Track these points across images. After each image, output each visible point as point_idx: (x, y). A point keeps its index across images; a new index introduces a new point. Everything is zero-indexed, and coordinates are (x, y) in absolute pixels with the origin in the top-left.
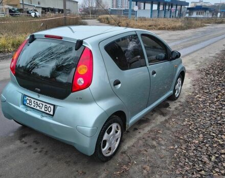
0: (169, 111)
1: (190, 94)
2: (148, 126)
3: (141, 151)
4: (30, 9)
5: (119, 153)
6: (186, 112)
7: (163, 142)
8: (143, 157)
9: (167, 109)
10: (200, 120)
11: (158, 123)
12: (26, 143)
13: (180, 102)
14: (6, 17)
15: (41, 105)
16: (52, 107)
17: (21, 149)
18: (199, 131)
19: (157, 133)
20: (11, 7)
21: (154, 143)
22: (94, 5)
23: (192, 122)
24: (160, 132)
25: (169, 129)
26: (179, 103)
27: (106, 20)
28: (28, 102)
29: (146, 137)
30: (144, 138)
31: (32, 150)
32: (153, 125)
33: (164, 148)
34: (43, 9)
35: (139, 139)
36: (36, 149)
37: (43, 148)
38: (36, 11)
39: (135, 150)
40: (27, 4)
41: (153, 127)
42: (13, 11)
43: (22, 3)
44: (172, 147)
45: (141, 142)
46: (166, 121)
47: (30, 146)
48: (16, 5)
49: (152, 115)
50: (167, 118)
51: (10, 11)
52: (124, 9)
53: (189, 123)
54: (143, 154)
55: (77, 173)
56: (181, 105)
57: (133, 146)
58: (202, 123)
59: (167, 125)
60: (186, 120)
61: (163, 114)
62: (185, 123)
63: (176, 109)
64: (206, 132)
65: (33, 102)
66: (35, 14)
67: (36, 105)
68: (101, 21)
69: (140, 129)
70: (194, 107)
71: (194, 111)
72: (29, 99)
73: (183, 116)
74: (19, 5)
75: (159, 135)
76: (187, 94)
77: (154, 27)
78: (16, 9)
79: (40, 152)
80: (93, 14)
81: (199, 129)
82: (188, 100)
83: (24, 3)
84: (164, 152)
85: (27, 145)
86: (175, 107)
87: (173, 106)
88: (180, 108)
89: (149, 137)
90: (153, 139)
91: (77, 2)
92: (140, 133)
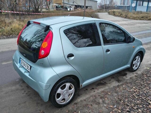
0: (125, 79)
1: (148, 69)
2: (103, 88)
3: (88, 105)
4: (68, 6)
5: (73, 103)
6: (137, 81)
7: (107, 102)
8: (87, 109)
9: (124, 77)
10: (145, 89)
11: (112, 87)
12: (22, 87)
13: (137, 73)
14: (54, 10)
15: (26, 65)
16: (30, 67)
17: (17, 89)
18: (140, 98)
19: (107, 94)
20: (57, 5)
21: (101, 101)
22: (108, 3)
23: (138, 90)
24: (109, 93)
25: (117, 92)
26: (136, 75)
27: (113, 13)
28: (21, 62)
29: (97, 95)
30: (95, 96)
31: (23, 91)
32: (107, 88)
33: (105, 106)
34: (76, 6)
35: (92, 96)
36: (25, 91)
37: (29, 92)
38: (71, 7)
39: (85, 103)
40: (67, 3)
41: (106, 89)
42: (58, 7)
43: (63, 2)
44: (111, 106)
45: (91, 98)
46: (118, 86)
47: (23, 89)
48: (60, 4)
49: (110, 80)
50: (120, 84)
51: (57, 7)
52: (128, 6)
53: (135, 91)
54: (88, 107)
55: (39, 111)
56: (136, 76)
57: (85, 100)
58: (145, 92)
59: (118, 89)
60: (134, 88)
61: (118, 81)
62: (131, 90)
63: (131, 78)
64: (145, 100)
65: (23, 62)
66: (70, 9)
67: (24, 65)
68: (109, 13)
69: (96, 89)
70: (146, 79)
71: (144, 82)
72: (22, 60)
73: (133, 84)
74: (62, 3)
75: (107, 96)
76: (145, 68)
77: (145, 18)
78: (60, 6)
79: (27, 93)
80: (107, 9)
81: (140, 96)
82: (144, 73)
83: (64, 2)
84: (104, 108)
85: (22, 88)
86: (131, 77)
87: (130, 76)
88: (134, 78)
89: (99, 96)
90: (101, 98)
91: (97, 2)
92: (94, 91)
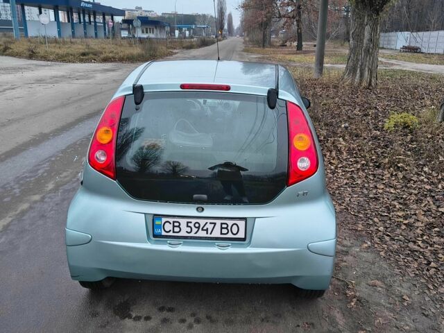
12: (148, 318)
15: (210, 227)
16: (242, 224)
28: (168, 227)
33: (358, 250)
36: (183, 321)
47: (166, 321)
54: (346, 267)
65: (183, 225)
67: (195, 230)
72: (171, 220)
79: (197, 321)
84: (364, 254)
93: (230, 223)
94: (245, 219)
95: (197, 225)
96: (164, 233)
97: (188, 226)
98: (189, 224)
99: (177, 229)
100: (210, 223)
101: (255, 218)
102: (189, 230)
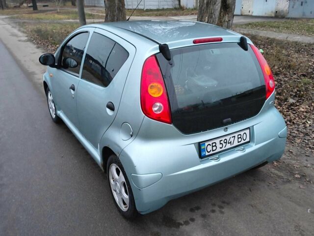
16: (247, 132)
65: (218, 144)
67: (224, 144)
93: (242, 133)
94: (249, 128)
95: (225, 141)
96: (207, 154)
97: (220, 144)
98: (221, 142)
99: (214, 148)
100: (233, 137)
101: (253, 126)
102: (221, 146)
